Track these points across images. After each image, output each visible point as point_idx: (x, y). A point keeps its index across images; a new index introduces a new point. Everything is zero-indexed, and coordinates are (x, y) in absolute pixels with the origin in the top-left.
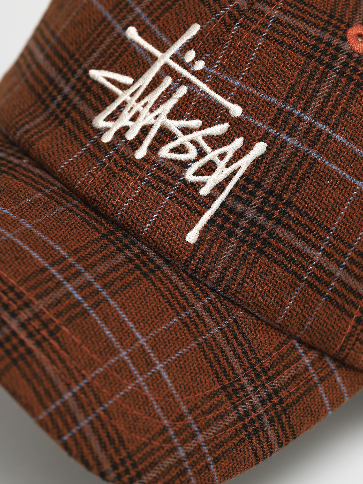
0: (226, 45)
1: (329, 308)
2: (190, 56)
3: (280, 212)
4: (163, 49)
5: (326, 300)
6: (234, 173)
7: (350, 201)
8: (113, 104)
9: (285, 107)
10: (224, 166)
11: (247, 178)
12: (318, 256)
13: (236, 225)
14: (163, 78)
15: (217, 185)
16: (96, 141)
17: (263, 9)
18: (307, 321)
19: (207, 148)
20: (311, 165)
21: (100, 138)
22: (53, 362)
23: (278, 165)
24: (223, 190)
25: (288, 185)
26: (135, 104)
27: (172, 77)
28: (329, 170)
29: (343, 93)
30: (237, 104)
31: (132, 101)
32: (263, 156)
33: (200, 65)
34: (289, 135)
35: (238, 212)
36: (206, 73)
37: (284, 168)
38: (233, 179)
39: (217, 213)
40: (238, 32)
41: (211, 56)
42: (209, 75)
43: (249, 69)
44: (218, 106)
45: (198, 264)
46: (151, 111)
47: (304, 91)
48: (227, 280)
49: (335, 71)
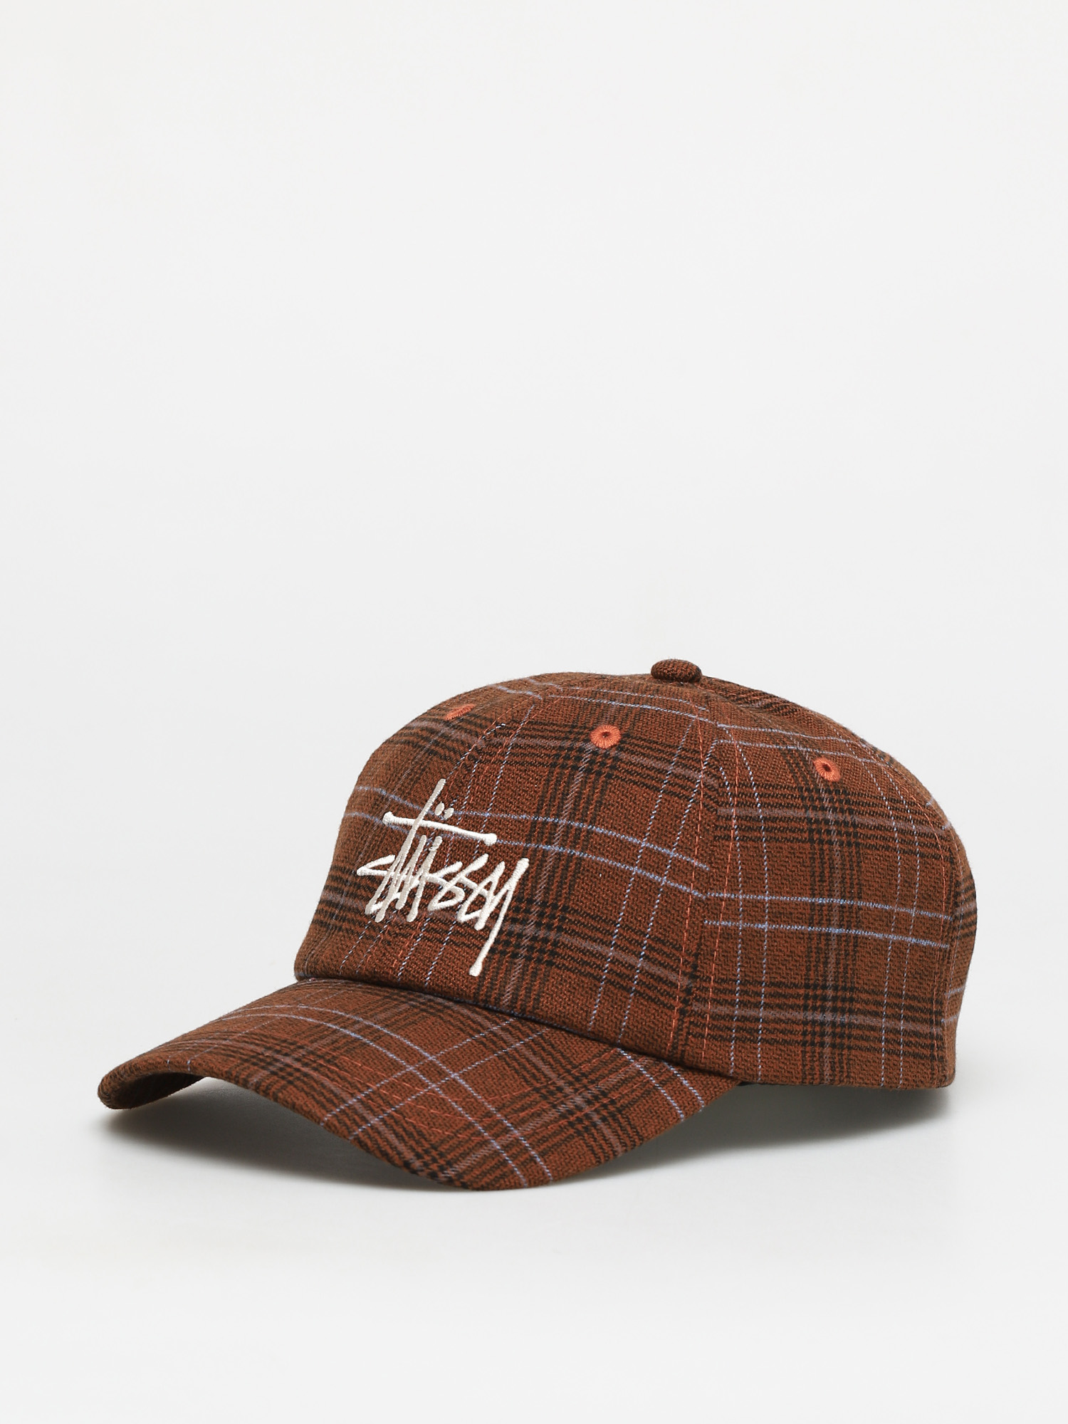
0: (470, 785)
1: (641, 1004)
2: (441, 808)
3: (559, 920)
4: (417, 815)
5: (635, 995)
6: (504, 898)
7: (629, 888)
8: (380, 887)
9: (538, 819)
10: (494, 895)
11: (518, 899)
12: (611, 952)
13: (518, 946)
15: (491, 915)
16: (370, 925)
17: (500, 741)
18: (621, 1022)
19: (472, 884)
20: (578, 865)
21: (374, 920)
22: (333, 1080)
23: (544, 875)
24: (497, 919)
25: (561, 891)
26: (400, 876)
27: (427, 834)
28: (597, 864)
29: (594, 788)
30: (491, 832)
31: (397, 875)
32: (527, 871)
33: (450, 812)
34: (549, 843)
35: (518, 934)
36: (456, 817)
37: (551, 877)
38: (505, 903)
39: (497, 941)
40: (479, 769)
41: (458, 800)
42: (460, 817)
43: (496, 798)
44: (473, 842)
45: (488, 993)
46: (414, 874)
47: (553, 798)
48: (521, 1000)
49: (581, 770)
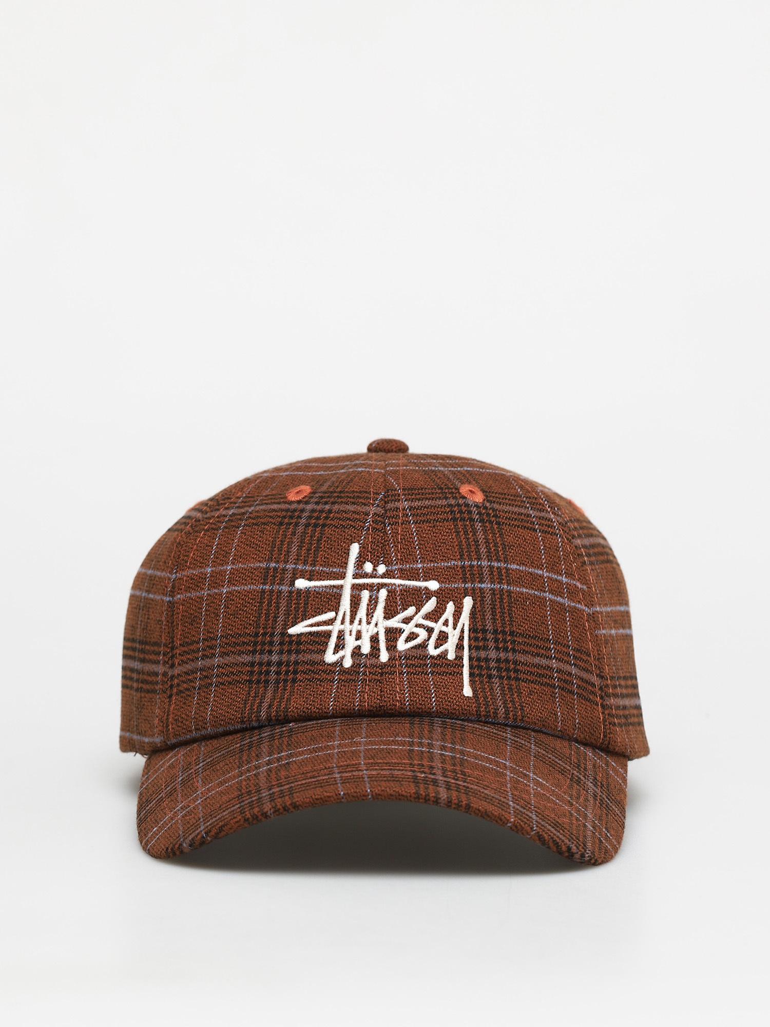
0: (391, 543)
1: (582, 703)
2: (368, 567)
3: (511, 643)
4: (342, 576)
5: (577, 696)
6: (462, 631)
7: (548, 611)
8: (331, 639)
9: (464, 563)
10: (453, 630)
11: (474, 630)
12: (554, 664)
13: (488, 668)
14: (359, 595)
15: (457, 646)
16: (341, 671)
17: (395, 506)
19: (431, 624)
20: (509, 596)
21: (342, 666)
24: (463, 648)
25: (504, 620)
26: (351, 626)
27: (367, 589)
28: (522, 594)
29: (494, 534)
30: (430, 580)
31: (347, 626)
32: (473, 607)
33: (382, 569)
34: (481, 582)
35: (484, 659)
36: (392, 571)
37: (493, 609)
38: (465, 636)
39: (471, 667)
40: (393, 530)
41: (385, 558)
42: (395, 571)
43: (420, 551)
44: (418, 590)
45: (486, 709)
46: (368, 623)
47: (468, 546)
48: (511, 711)
49: (477, 521)
